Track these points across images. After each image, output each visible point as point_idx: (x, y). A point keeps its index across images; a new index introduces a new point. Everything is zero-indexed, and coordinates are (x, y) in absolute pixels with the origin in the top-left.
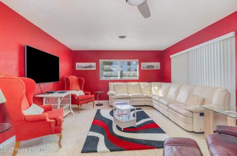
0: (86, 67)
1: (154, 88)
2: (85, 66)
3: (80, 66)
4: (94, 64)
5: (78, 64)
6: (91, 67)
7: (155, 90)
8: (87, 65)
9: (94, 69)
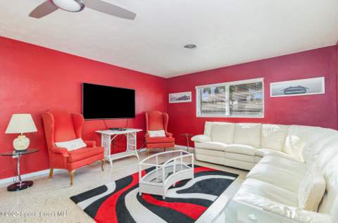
0: (180, 99)
1: (290, 138)
2: (178, 98)
3: (175, 97)
4: (189, 94)
5: (172, 96)
6: (185, 98)
7: (290, 142)
8: (181, 96)
9: (190, 100)
